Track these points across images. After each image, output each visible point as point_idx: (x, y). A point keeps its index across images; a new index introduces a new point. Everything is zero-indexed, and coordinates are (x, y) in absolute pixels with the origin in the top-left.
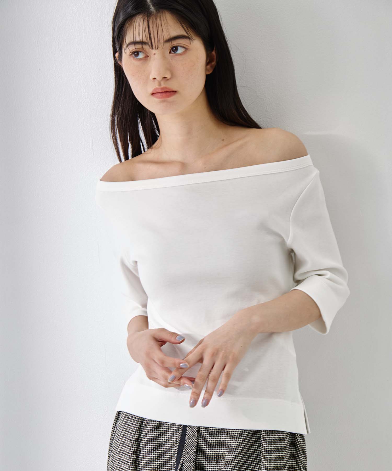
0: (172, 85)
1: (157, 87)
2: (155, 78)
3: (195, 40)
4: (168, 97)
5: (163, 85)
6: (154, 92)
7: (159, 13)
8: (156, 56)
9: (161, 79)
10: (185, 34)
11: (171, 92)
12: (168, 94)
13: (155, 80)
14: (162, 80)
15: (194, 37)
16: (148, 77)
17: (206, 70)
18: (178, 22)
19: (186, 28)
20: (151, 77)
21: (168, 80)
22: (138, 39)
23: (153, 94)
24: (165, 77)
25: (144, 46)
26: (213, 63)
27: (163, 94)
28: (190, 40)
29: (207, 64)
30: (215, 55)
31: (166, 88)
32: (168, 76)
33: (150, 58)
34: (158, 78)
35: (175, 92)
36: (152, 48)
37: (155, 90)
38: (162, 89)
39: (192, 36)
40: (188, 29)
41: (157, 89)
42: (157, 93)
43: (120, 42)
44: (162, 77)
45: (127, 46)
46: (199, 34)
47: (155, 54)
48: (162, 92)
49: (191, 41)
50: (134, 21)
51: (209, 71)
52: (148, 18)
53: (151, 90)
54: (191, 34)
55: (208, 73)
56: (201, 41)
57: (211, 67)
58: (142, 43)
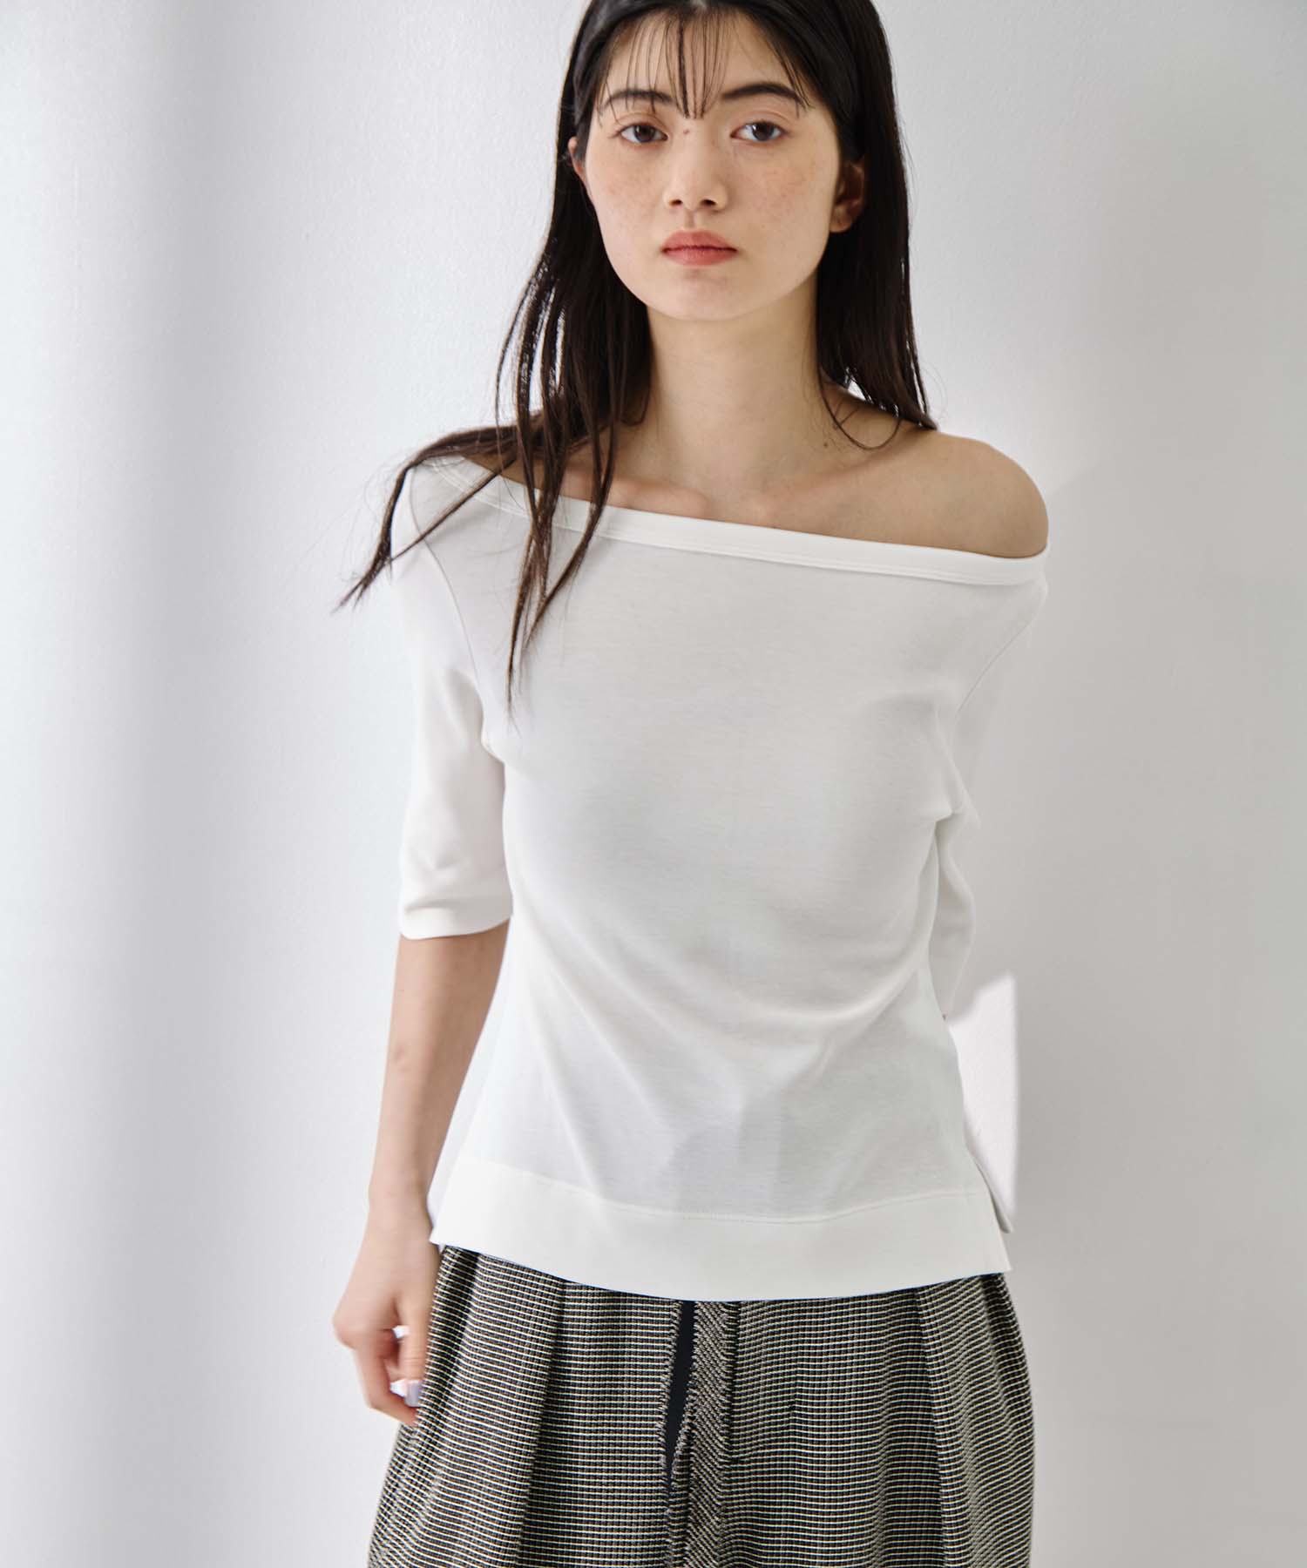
0: (727, 229)
1: (683, 229)
2: (678, 202)
3: (813, 110)
4: (712, 262)
5: (701, 223)
6: (673, 245)
7: (716, 12)
8: (689, 138)
9: (697, 204)
10: (789, 85)
11: (720, 249)
12: (712, 253)
13: (678, 207)
14: (698, 209)
15: (811, 99)
16: (659, 197)
17: (833, 217)
18: (772, 46)
19: (792, 69)
20: (667, 197)
21: (716, 212)
22: (643, 85)
23: (666, 251)
24: (709, 203)
25: (659, 106)
26: (856, 202)
27: (696, 253)
28: (800, 106)
29: (839, 200)
30: (863, 177)
31: (708, 235)
32: (720, 199)
33: (671, 143)
34: (689, 202)
35: (731, 251)
36: (687, 112)
37: (674, 238)
38: (696, 236)
39: (807, 95)
40: (796, 73)
41: (681, 235)
42: (679, 249)
43: (588, 91)
44: (700, 200)
45: (611, 100)
46: (827, 96)
47: (687, 132)
48: (695, 247)
49: (801, 110)
50: (636, 30)
51: (839, 223)
52: (681, 22)
53: (661, 237)
54: (804, 89)
55: (836, 229)
56: (830, 119)
57: (849, 212)
58: (653, 95)
